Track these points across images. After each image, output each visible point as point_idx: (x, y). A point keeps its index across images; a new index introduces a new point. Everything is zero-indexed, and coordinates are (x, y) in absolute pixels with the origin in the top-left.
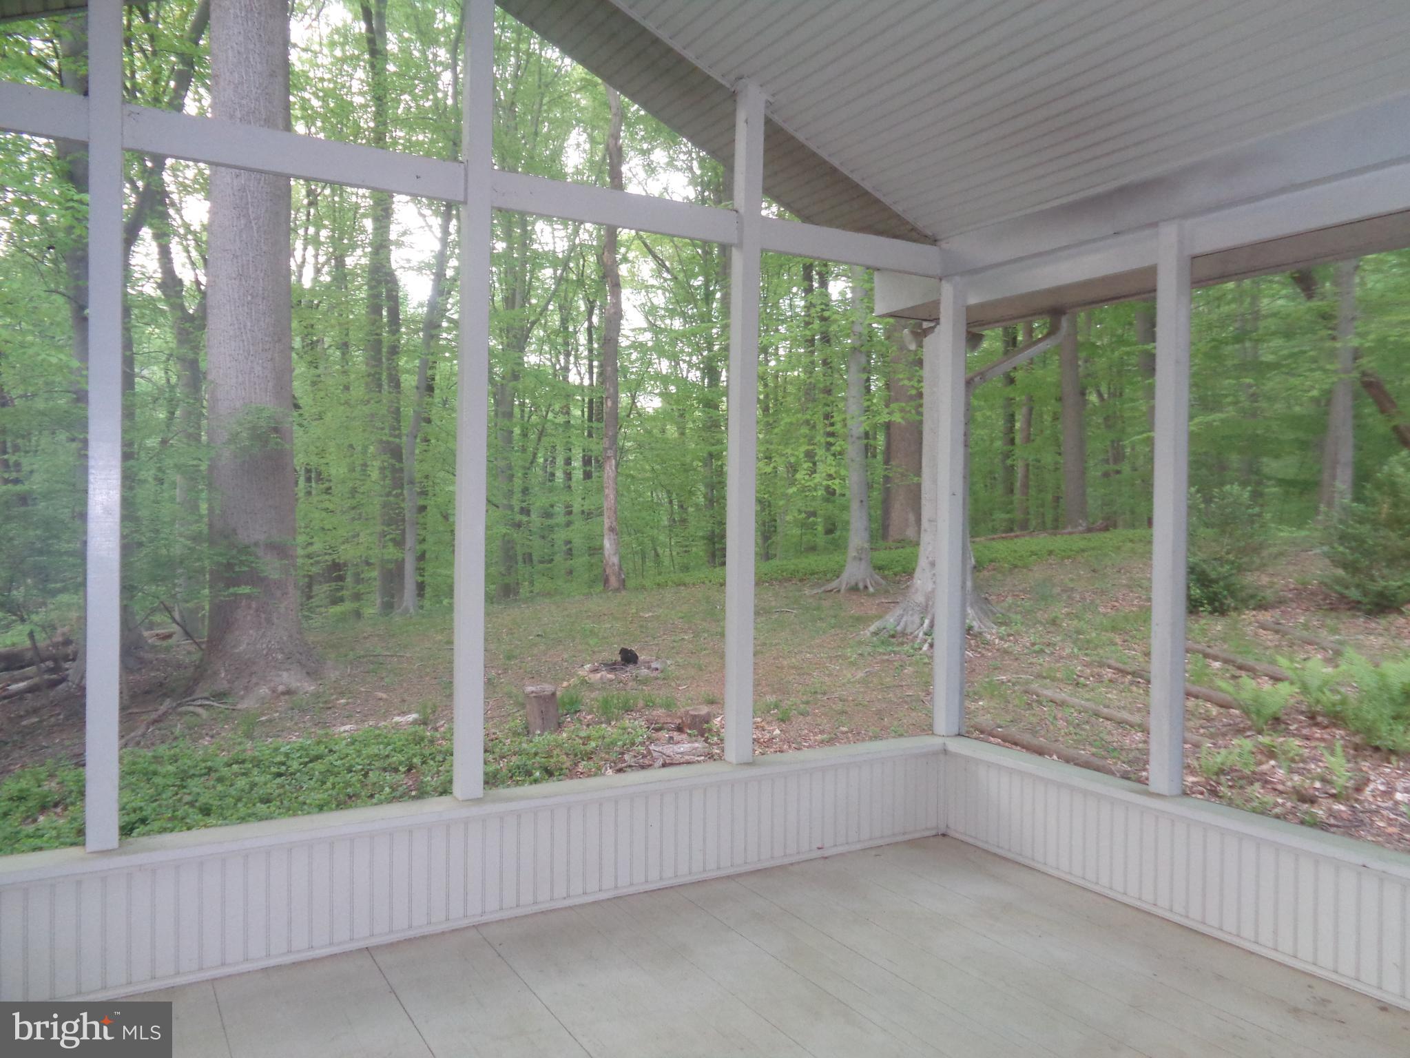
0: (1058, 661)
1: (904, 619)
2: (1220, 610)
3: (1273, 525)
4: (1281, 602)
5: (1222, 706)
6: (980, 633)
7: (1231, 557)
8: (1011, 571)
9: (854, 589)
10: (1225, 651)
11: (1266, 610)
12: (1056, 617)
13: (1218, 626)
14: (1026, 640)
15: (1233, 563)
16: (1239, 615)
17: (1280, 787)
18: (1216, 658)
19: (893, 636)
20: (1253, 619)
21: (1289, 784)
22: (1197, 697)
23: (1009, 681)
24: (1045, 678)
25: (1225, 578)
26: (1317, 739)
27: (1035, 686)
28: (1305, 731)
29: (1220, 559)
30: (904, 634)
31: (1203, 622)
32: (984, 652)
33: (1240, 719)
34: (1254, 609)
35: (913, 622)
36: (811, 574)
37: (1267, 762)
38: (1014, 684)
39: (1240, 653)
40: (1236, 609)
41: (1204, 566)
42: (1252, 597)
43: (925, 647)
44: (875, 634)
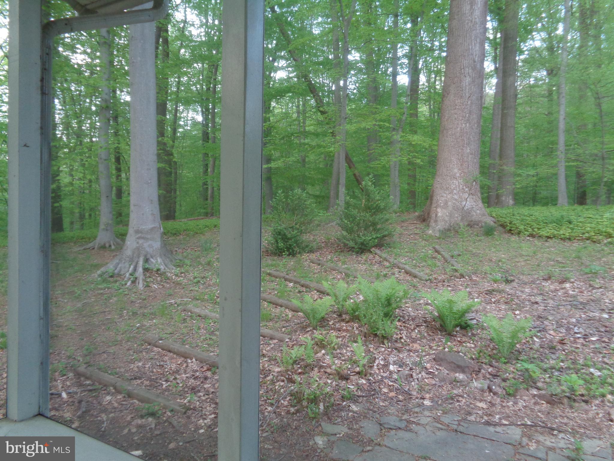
0: (207, 288)
1: (120, 266)
2: (292, 254)
3: (316, 210)
4: (319, 248)
5: (293, 311)
6: (165, 273)
7: (297, 226)
8: (194, 235)
9: (103, 247)
10: (295, 276)
11: (313, 253)
12: (210, 261)
13: (291, 262)
14: (191, 276)
15: (298, 229)
16: (301, 256)
17: (329, 370)
18: (290, 281)
19: (112, 277)
20: (308, 258)
21: (334, 367)
22: (281, 306)
23: (176, 303)
24: (198, 300)
25: (295, 237)
26: (344, 330)
27: (190, 306)
28: (337, 325)
29: (292, 227)
30: (119, 275)
31: (284, 261)
32: (165, 284)
33: (303, 319)
34: (308, 253)
35: (125, 267)
36: (82, 239)
37: (321, 351)
38: (178, 306)
39: (302, 277)
40: (299, 253)
41: (286, 231)
42: (307, 246)
43: (129, 283)
44: (100, 276)
